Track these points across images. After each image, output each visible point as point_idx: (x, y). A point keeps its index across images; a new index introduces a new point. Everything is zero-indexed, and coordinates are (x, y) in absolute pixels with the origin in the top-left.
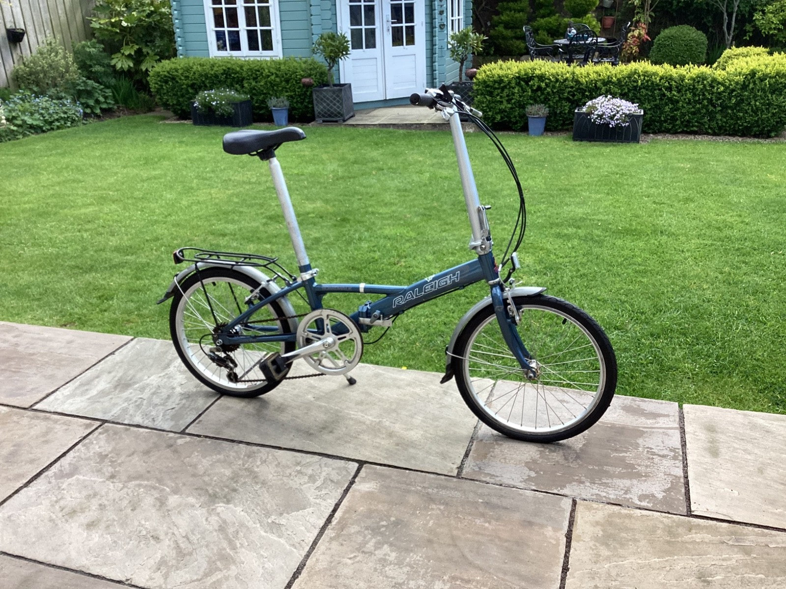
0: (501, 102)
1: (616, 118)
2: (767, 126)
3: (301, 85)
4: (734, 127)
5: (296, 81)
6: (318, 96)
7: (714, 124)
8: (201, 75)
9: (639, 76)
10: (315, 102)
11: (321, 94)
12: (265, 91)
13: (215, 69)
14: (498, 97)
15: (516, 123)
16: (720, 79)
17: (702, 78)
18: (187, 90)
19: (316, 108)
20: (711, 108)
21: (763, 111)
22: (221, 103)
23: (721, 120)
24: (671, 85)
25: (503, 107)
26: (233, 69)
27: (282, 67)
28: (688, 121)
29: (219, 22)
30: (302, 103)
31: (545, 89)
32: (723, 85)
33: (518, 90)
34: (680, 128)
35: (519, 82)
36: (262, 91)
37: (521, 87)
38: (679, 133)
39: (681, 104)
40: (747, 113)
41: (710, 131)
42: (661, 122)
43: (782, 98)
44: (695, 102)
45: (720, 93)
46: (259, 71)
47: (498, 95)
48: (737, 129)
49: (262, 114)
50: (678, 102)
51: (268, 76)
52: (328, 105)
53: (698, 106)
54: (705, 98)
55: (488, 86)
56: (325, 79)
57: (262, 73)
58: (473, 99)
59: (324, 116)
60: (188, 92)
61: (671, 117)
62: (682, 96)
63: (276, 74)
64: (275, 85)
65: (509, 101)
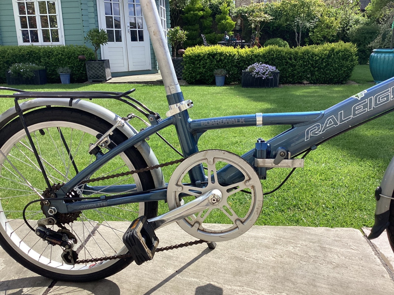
0: (200, 68)
1: (266, 73)
2: (341, 78)
3: (78, 60)
4: (324, 79)
5: (75, 57)
6: (89, 66)
7: (314, 78)
8: (13, 56)
9: (274, 52)
10: (87, 70)
11: (91, 65)
12: (55, 64)
13: (22, 51)
14: (198, 65)
15: (208, 80)
16: (316, 53)
17: (307, 52)
18: (4, 65)
19: (88, 73)
20: (312, 69)
21: (339, 70)
22: (26, 70)
23: (318, 75)
24: (291, 57)
25: (201, 71)
26: (34, 51)
27: (66, 50)
28: (301, 77)
29: (24, 25)
30: (79, 71)
31: (224, 60)
32: (318, 56)
33: (209, 61)
34: (296, 80)
35: (209, 57)
36: (53, 64)
37: (210, 59)
38: (296, 83)
39: (297, 67)
40: (331, 71)
41: (312, 82)
42: (286, 77)
43: (348, 62)
44: (304, 65)
45: (316, 61)
46: (51, 52)
47: (197, 64)
48: (326, 80)
49: (53, 78)
50: (295, 66)
51: (57, 55)
52: (96, 71)
53: (306, 68)
54: (309, 63)
55: (192, 59)
56: (93, 57)
57: (53, 53)
58: (183, 67)
59: (93, 78)
60: (4, 66)
61: (292, 74)
62: (297, 62)
63: (62, 54)
64: (61, 60)
65: (204, 67)
